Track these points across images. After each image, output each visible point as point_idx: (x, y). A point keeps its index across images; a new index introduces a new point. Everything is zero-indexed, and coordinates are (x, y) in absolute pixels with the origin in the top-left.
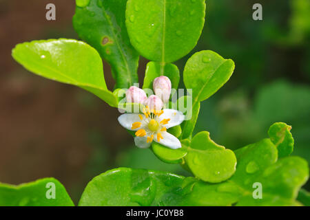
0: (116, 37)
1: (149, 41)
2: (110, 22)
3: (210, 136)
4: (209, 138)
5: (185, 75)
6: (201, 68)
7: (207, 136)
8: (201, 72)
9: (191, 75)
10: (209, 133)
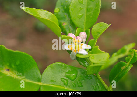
0: (68, 22)
1: (79, 20)
2: (66, 17)
3: (99, 47)
4: (98, 48)
5: (92, 31)
6: (99, 28)
7: (97, 48)
8: (98, 30)
9: (95, 31)
10: (98, 46)
